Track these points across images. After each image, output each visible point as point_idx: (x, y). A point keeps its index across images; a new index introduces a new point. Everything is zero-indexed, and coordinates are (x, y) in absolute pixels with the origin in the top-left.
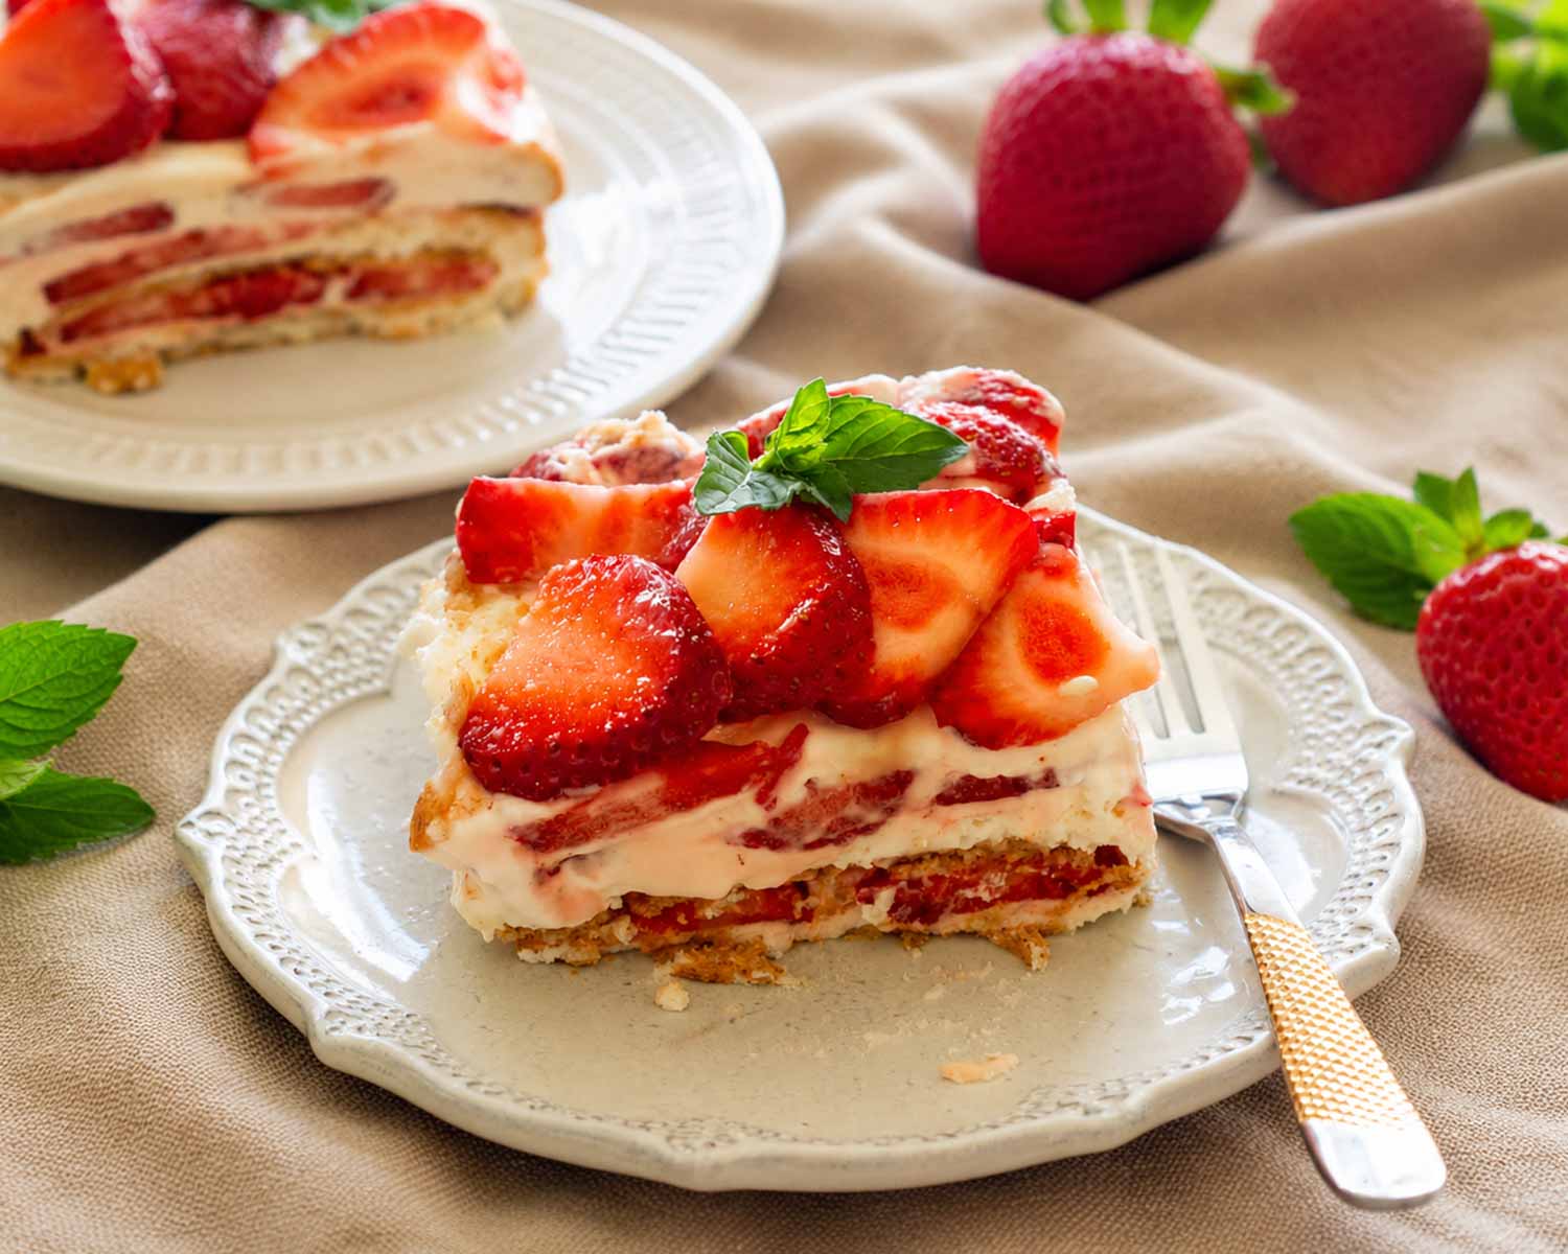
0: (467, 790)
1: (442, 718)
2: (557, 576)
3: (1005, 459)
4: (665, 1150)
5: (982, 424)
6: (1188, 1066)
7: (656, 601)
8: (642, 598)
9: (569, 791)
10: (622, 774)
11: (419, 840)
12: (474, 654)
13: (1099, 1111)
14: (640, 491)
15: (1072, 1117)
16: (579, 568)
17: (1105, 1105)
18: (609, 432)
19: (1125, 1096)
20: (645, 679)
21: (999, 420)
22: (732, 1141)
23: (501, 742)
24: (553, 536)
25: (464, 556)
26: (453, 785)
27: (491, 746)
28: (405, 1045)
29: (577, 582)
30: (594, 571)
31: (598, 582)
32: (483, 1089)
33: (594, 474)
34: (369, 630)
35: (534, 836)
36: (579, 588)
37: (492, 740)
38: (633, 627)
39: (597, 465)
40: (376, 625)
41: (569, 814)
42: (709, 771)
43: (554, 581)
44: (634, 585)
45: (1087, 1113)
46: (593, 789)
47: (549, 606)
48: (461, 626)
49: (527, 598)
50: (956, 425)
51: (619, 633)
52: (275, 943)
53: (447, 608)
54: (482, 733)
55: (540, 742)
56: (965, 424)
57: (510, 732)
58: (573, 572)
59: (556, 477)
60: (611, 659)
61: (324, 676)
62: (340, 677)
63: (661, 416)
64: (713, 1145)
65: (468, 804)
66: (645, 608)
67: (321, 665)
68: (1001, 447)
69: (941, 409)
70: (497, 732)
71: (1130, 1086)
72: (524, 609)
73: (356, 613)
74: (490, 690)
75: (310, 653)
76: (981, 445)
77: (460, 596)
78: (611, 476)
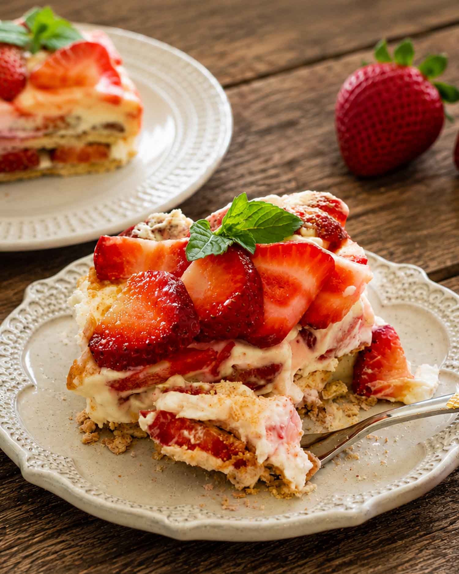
0: (90, 365)
1: (82, 334)
2: (134, 277)
3: (326, 231)
4: (167, 522)
5: (318, 216)
6: (390, 489)
7: (171, 291)
8: (166, 289)
9: (132, 368)
10: (153, 362)
11: (70, 385)
12: (98, 308)
13: (351, 508)
14: (168, 243)
15: (341, 510)
16: (143, 275)
17: (354, 506)
18: (158, 218)
19: (363, 502)
20: (164, 323)
21: (325, 214)
22: (195, 518)
23: (105, 346)
24: (132, 260)
25: (96, 268)
26: (85, 363)
27: (100, 347)
28: (61, 474)
29: (142, 280)
30: (149, 276)
31: (149, 282)
32: (93, 493)
33: (152, 236)
34: (66, 288)
35: (117, 385)
36: (141, 284)
37: (101, 345)
38: (161, 301)
39: (153, 231)
40: (69, 286)
41: (132, 376)
42: (189, 360)
43: (133, 280)
44: (163, 283)
45: (347, 509)
46: (140, 368)
47: (130, 290)
48: (93, 296)
49: (121, 286)
50: (307, 216)
51: (155, 303)
52: (10, 426)
53: (88, 289)
54: (97, 342)
55: (120, 347)
56: (311, 216)
57: (108, 342)
58: (140, 277)
59: (136, 236)
60: (151, 314)
61: (45, 306)
62: (52, 307)
63: (179, 211)
64: (186, 520)
65: (91, 371)
66: (166, 293)
67: (44, 301)
68: (325, 226)
69: (301, 209)
70: (103, 341)
71: (366, 497)
72: (120, 291)
73: (61, 280)
74: (102, 324)
75: (40, 295)
76: (318, 225)
77: (95, 285)
78: (158, 236)
